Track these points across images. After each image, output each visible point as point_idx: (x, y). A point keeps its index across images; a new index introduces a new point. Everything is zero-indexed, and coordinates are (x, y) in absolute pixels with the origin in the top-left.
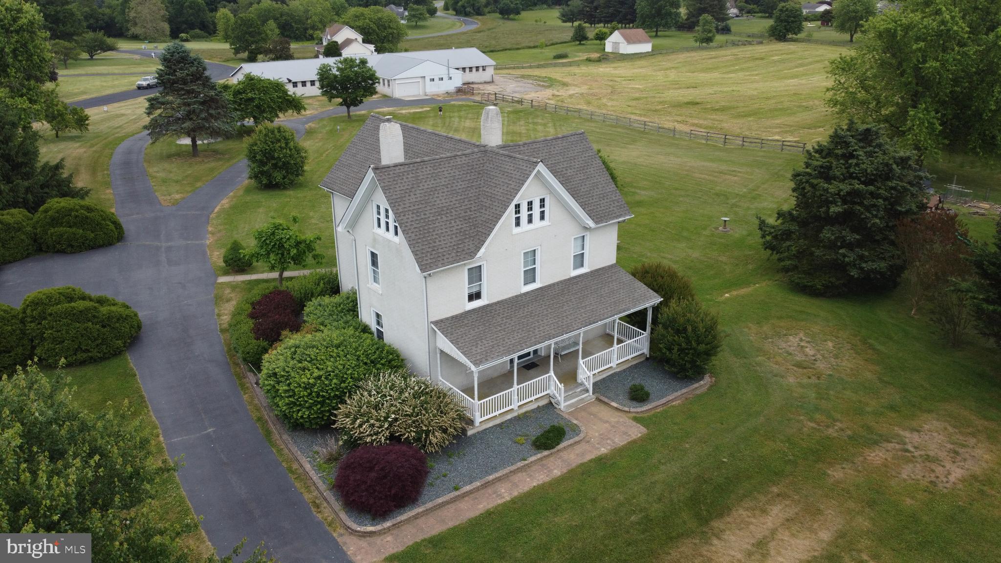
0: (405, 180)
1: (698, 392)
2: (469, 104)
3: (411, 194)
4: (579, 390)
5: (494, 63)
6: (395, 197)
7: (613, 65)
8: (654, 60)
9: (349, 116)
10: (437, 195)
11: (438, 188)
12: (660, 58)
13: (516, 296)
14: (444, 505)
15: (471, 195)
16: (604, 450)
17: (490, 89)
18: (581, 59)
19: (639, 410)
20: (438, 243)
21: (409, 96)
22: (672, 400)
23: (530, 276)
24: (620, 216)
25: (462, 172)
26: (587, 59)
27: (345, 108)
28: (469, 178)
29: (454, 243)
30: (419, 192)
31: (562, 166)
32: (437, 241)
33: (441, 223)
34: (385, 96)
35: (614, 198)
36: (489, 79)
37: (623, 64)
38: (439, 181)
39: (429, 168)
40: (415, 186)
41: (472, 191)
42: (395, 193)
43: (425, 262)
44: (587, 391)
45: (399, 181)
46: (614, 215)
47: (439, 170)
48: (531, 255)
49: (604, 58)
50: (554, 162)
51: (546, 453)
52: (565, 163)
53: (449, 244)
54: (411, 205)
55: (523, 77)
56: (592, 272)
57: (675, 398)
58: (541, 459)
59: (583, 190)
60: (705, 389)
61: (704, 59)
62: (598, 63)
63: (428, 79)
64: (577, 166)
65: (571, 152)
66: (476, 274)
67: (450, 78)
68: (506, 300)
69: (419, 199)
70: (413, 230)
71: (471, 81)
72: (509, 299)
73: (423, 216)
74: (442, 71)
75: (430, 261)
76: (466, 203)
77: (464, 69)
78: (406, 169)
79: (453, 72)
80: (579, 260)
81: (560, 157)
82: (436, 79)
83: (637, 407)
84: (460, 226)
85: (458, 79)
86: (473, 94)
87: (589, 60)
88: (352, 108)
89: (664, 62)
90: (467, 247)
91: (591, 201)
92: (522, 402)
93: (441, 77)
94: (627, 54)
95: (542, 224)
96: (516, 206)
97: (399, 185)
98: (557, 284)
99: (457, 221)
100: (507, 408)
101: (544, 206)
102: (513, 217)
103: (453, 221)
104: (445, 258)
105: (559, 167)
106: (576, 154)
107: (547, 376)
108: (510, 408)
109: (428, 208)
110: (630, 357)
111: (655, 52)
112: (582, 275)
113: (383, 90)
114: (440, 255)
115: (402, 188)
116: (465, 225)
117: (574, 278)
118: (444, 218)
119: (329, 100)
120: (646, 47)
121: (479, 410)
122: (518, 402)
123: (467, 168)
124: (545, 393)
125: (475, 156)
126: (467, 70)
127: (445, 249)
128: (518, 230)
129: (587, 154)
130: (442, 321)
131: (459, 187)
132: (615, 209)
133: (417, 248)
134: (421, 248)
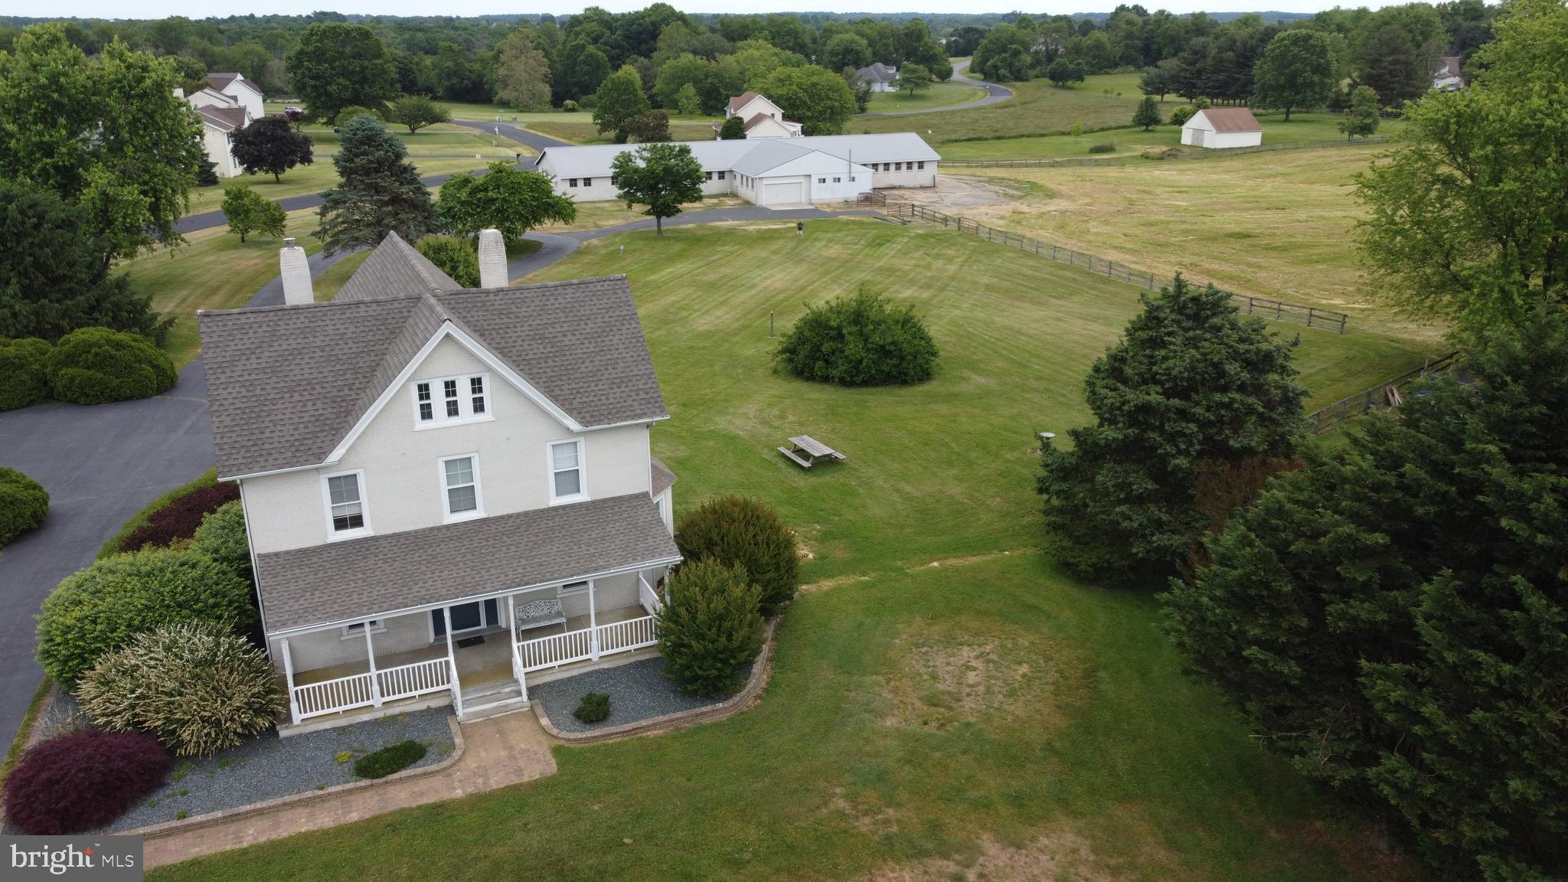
0: (251, 335)
1: (706, 721)
2: (865, 220)
3: (253, 356)
4: (508, 690)
5: (938, 157)
6: (220, 359)
7: (1180, 167)
8: (1256, 161)
9: (659, 231)
10: (298, 361)
11: (305, 351)
12: (1268, 157)
13: (431, 529)
15: (361, 364)
17: (920, 198)
18: (1133, 154)
19: (588, 734)
20: (267, 434)
21: (782, 204)
22: (647, 728)
23: (462, 498)
24: (640, 416)
25: (362, 329)
26: (1142, 156)
27: (652, 218)
28: (370, 338)
29: (296, 437)
30: (267, 354)
31: (559, 329)
32: (268, 431)
33: (287, 405)
34: (748, 203)
35: (641, 387)
36: (928, 182)
38: (312, 339)
39: (302, 319)
40: (264, 345)
41: (367, 358)
42: (223, 354)
43: (232, 462)
44: (519, 693)
45: (240, 336)
46: (629, 413)
47: (320, 323)
48: (459, 466)
49: (1175, 153)
50: (546, 321)
52: (565, 325)
53: (287, 438)
54: (246, 373)
55: (991, 180)
56: (593, 502)
57: (655, 725)
58: (350, 792)
59: (583, 369)
60: (723, 717)
62: (1159, 162)
63: (815, 180)
64: (588, 330)
65: (587, 307)
66: (344, 487)
67: (853, 179)
68: (409, 533)
69: (263, 365)
70: (230, 412)
71: (897, 184)
72: (416, 531)
73: (258, 392)
74: (840, 168)
75: (241, 461)
76: (348, 376)
77: (875, 166)
78: (259, 319)
79: (857, 170)
80: (568, 480)
81: (561, 315)
82: (829, 180)
83: (575, 730)
84: (321, 412)
85: (866, 182)
86: (884, 205)
87: (1146, 157)
88: (664, 219)
89: (1273, 164)
90: (320, 445)
91: (593, 388)
92: (392, 698)
93: (837, 176)
94: (1215, 150)
95: (480, 417)
96: (420, 387)
97: (236, 342)
98: (518, 515)
99: (318, 402)
100: (360, 704)
101: (480, 390)
102: (416, 403)
103: (309, 403)
104: (271, 458)
105: (551, 330)
106: (594, 311)
107: (443, 660)
108: (366, 703)
109: (275, 379)
110: (631, 647)
111: (1268, 145)
112: (572, 506)
113: (746, 192)
114: (264, 453)
115: (240, 347)
116: (330, 410)
117: (556, 509)
118: (297, 397)
119: (630, 207)
120: (1253, 139)
121: (298, 700)
122: (383, 695)
123: (373, 322)
124: (441, 688)
125: (396, 305)
126: (892, 167)
127: (276, 445)
128: (428, 424)
129: (618, 313)
130: (277, 555)
131: (345, 351)
132: (635, 403)
133: (226, 440)
134: (234, 439)
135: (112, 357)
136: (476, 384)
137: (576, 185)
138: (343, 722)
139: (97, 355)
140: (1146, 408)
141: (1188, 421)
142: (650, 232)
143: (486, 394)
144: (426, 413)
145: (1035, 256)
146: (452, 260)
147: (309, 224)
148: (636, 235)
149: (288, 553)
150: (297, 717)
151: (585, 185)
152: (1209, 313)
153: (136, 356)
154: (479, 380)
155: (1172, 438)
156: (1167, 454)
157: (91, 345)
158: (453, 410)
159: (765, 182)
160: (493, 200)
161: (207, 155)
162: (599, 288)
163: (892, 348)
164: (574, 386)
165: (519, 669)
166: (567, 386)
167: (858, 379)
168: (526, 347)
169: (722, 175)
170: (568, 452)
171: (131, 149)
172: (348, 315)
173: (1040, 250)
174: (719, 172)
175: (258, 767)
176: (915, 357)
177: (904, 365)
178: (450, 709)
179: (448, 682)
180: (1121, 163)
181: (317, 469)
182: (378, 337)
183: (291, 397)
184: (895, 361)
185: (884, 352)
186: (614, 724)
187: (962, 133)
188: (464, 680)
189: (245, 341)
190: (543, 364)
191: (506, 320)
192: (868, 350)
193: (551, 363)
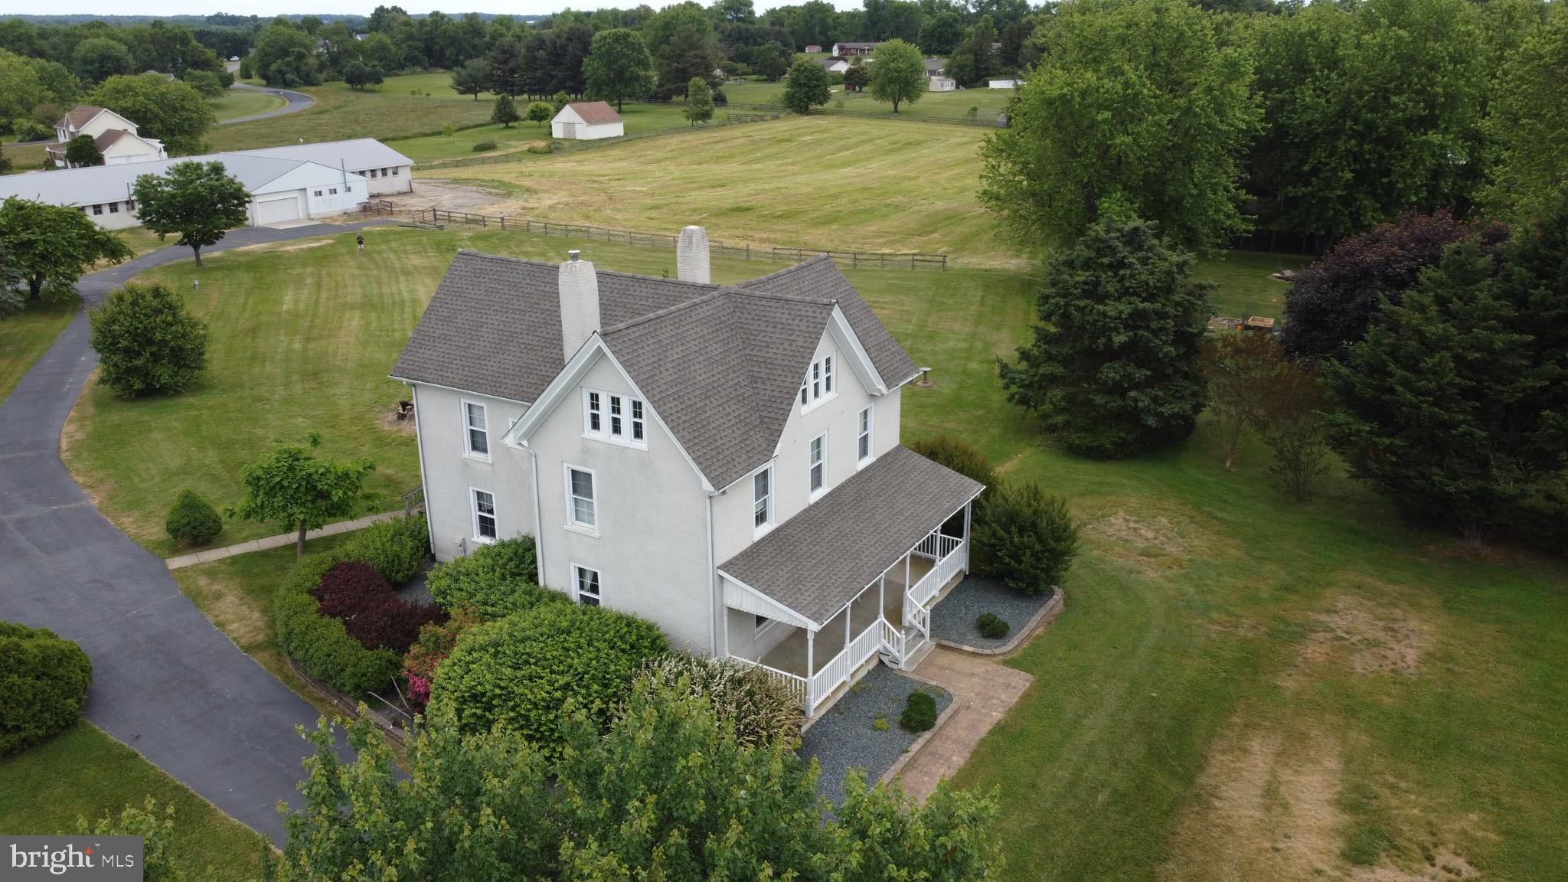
0: (646, 348)
2: (391, 229)
3: (662, 369)
4: (912, 636)
6: (643, 376)
7: (572, 158)
8: (630, 149)
9: (199, 262)
10: (693, 368)
11: (691, 357)
12: (641, 144)
13: (803, 512)
15: (733, 363)
16: (997, 715)
18: (519, 150)
19: (1011, 645)
20: (720, 441)
21: (282, 223)
22: (1036, 628)
23: (817, 477)
24: (905, 375)
25: (711, 329)
26: (529, 151)
29: (739, 439)
30: (669, 365)
32: (718, 438)
33: (714, 411)
35: (894, 350)
36: (405, 188)
37: (588, 156)
38: (688, 345)
40: (662, 356)
41: (732, 356)
42: (641, 371)
43: (715, 473)
47: (682, 328)
48: (816, 446)
49: (555, 148)
51: (927, 735)
53: (733, 441)
54: (668, 387)
55: (456, 181)
56: (878, 460)
58: (924, 746)
60: (1064, 605)
61: (706, 144)
62: (549, 156)
63: (310, 193)
66: (762, 484)
67: (349, 189)
68: (793, 519)
69: (674, 376)
70: (682, 425)
71: (375, 192)
72: (799, 515)
73: (688, 403)
74: (334, 179)
75: (720, 471)
76: (732, 375)
79: (353, 179)
80: (864, 445)
82: (326, 192)
83: (999, 646)
85: (361, 191)
86: (391, 213)
87: (533, 151)
88: (202, 248)
89: (651, 150)
92: (854, 669)
93: (333, 188)
94: (589, 141)
95: (828, 396)
98: (843, 485)
100: (840, 682)
101: (830, 367)
107: (878, 621)
108: (843, 679)
109: (690, 388)
111: (631, 136)
112: (866, 469)
114: (729, 459)
116: (741, 409)
117: (859, 474)
118: (714, 402)
120: (616, 129)
121: (814, 691)
122: (850, 668)
123: (714, 322)
124: (875, 649)
126: (368, 175)
128: (805, 410)
129: (843, 289)
130: (731, 563)
131: (715, 352)
132: (898, 364)
134: (701, 451)
136: (828, 361)
138: (830, 705)
143: (833, 372)
144: (804, 396)
149: (736, 558)
150: (812, 707)
151: (111, 211)
158: (817, 392)
159: (258, 200)
179: (880, 642)
182: (726, 335)
183: (711, 402)
186: (1017, 632)
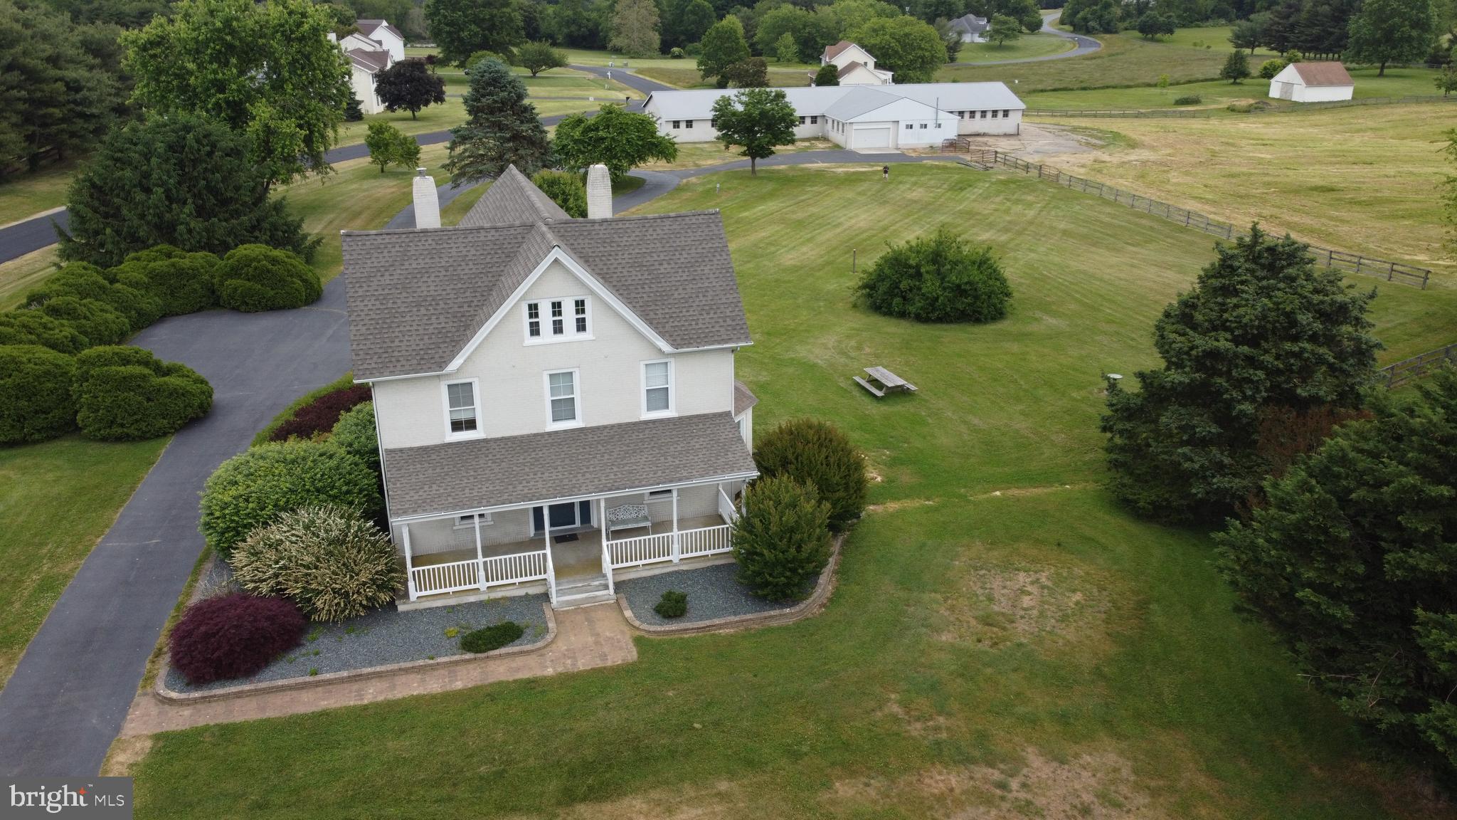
0: (386, 254)
1: (774, 624)
2: (949, 165)
3: (387, 273)
4: (597, 583)
5: (1023, 106)
6: (359, 275)
7: (1267, 120)
8: (1345, 115)
9: (753, 171)
10: (425, 279)
11: (432, 270)
13: (536, 435)
14: (284, 690)
15: (480, 284)
16: (549, 672)
17: (1004, 146)
19: (667, 628)
20: (397, 343)
22: (720, 626)
23: (563, 408)
24: (729, 340)
25: (481, 252)
26: (1228, 108)
27: (748, 158)
28: (488, 260)
29: (421, 347)
30: (399, 272)
31: (656, 258)
32: (397, 340)
33: (415, 318)
34: (837, 146)
35: (728, 314)
36: (1013, 130)
37: (1285, 119)
38: (438, 260)
39: (430, 242)
40: (397, 263)
41: (485, 279)
42: (362, 270)
43: (366, 366)
44: (606, 587)
45: (376, 255)
46: (716, 338)
47: (445, 245)
48: (562, 379)
49: (1262, 106)
50: (644, 250)
52: (662, 254)
53: (414, 347)
54: (380, 288)
55: (1074, 130)
57: (726, 624)
58: (456, 663)
59: (676, 296)
60: (791, 621)
62: (1244, 115)
63: (902, 125)
64: (682, 260)
65: (683, 239)
66: (461, 394)
67: (939, 126)
68: (515, 437)
69: (395, 281)
70: (366, 322)
71: (982, 131)
72: (522, 436)
73: (390, 305)
74: (927, 115)
75: (373, 365)
76: (468, 294)
77: (961, 113)
78: (394, 240)
79: (943, 116)
80: (659, 397)
81: (658, 245)
82: (917, 126)
83: (655, 624)
84: (443, 325)
85: (951, 128)
86: (968, 151)
88: (758, 160)
89: (1364, 118)
90: (441, 354)
91: (684, 313)
92: (495, 583)
93: (924, 123)
94: (1303, 104)
95: (582, 336)
96: (530, 306)
97: (373, 260)
98: (613, 426)
99: (441, 317)
100: (468, 587)
101: (583, 311)
102: (526, 321)
103: (434, 317)
104: (399, 365)
105: (649, 258)
106: (689, 243)
107: (541, 552)
108: (473, 586)
109: (404, 294)
110: (709, 552)
111: (1359, 100)
112: (661, 421)
113: (836, 137)
114: (393, 359)
115: (375, 264)
116: (451, 324)
117: (646, 422)
118: (423, 311)
119: (727, 148)
120: (1345, 93)
121: (414, 579)
122: (488, 581)
123: (492, 246)
124: (538, 577)
125: (512, 231)
126: (978, 115)
127: (404, 353)
128: (536, 340)
129: (710, 245)
130: (401, 450)
131: (466, 271)
132: (722, 329)
133: (361, 347)
134: (368, 346)
135: (268, 271)
136: (580, 306)
137: (678, 127)
138: (452, 602)
139: (256, 268)
140: (1214, 354)
141: (1256, 369)
142: (744, 171)
143: (588, 315)
144: (535, 329)
145: (1114, 204)
146: (564, 193)
147: (439, 158)
148: (732, 175)
149: (411, 449)
150: (414, 595)
151: (687, 127)
152: (1284, 263)
153: (289, 271)
154: (583, 302)
155: (1239, 384)
156: (1232, 399)
157: (254, 259)
158: (558, 328)
159: (855, 127)
160: (603, 139)
161: (354, 94)
162: (694, 221)
163: (968, 287)
164: (667, 311)
165: (607, 566)
166: (661, 311)
167: (934, 316)
168: (626, 274)
169: (814, 119)
170: (659, 372)
171: (291, 87)
172: (470, 239)
173: (1118, 198)
174: (812, 117)
175: (378, 635)
176: (989, 297)
177: (978, 303)
178: (546, 597)
179: (545, 572)
180: (1207, 115)
181: (438, 376)
182: (495, 260)
183: (418, 311)
184: (969, 300)
185: (959, 290)
186: (690, 621)
187: (1048, 84)
188: (559, 572)
189: (381, 259)
190: (640, 290)
191: (609, 248)
192: (944, 289)
193: (647, 289)
